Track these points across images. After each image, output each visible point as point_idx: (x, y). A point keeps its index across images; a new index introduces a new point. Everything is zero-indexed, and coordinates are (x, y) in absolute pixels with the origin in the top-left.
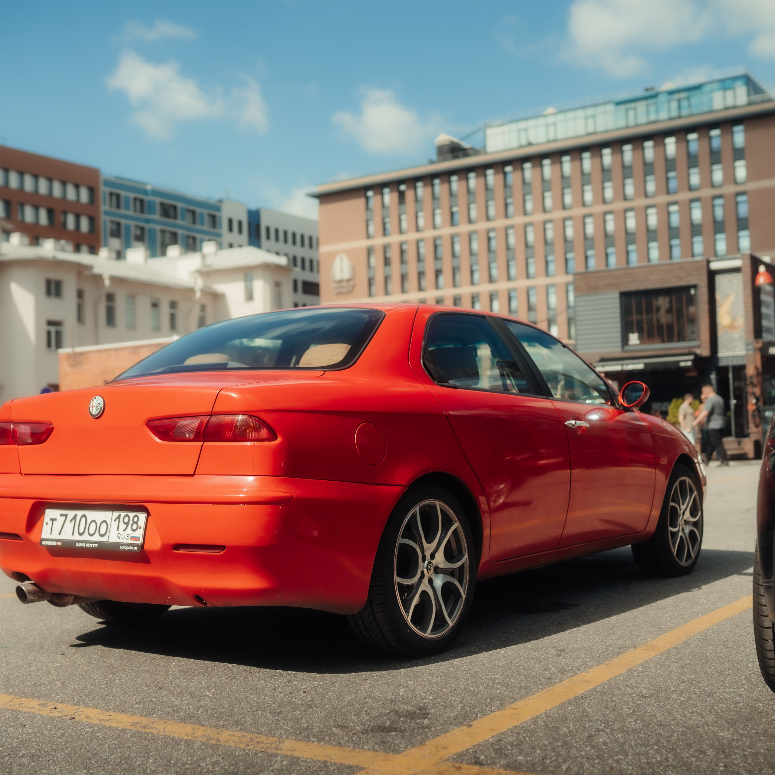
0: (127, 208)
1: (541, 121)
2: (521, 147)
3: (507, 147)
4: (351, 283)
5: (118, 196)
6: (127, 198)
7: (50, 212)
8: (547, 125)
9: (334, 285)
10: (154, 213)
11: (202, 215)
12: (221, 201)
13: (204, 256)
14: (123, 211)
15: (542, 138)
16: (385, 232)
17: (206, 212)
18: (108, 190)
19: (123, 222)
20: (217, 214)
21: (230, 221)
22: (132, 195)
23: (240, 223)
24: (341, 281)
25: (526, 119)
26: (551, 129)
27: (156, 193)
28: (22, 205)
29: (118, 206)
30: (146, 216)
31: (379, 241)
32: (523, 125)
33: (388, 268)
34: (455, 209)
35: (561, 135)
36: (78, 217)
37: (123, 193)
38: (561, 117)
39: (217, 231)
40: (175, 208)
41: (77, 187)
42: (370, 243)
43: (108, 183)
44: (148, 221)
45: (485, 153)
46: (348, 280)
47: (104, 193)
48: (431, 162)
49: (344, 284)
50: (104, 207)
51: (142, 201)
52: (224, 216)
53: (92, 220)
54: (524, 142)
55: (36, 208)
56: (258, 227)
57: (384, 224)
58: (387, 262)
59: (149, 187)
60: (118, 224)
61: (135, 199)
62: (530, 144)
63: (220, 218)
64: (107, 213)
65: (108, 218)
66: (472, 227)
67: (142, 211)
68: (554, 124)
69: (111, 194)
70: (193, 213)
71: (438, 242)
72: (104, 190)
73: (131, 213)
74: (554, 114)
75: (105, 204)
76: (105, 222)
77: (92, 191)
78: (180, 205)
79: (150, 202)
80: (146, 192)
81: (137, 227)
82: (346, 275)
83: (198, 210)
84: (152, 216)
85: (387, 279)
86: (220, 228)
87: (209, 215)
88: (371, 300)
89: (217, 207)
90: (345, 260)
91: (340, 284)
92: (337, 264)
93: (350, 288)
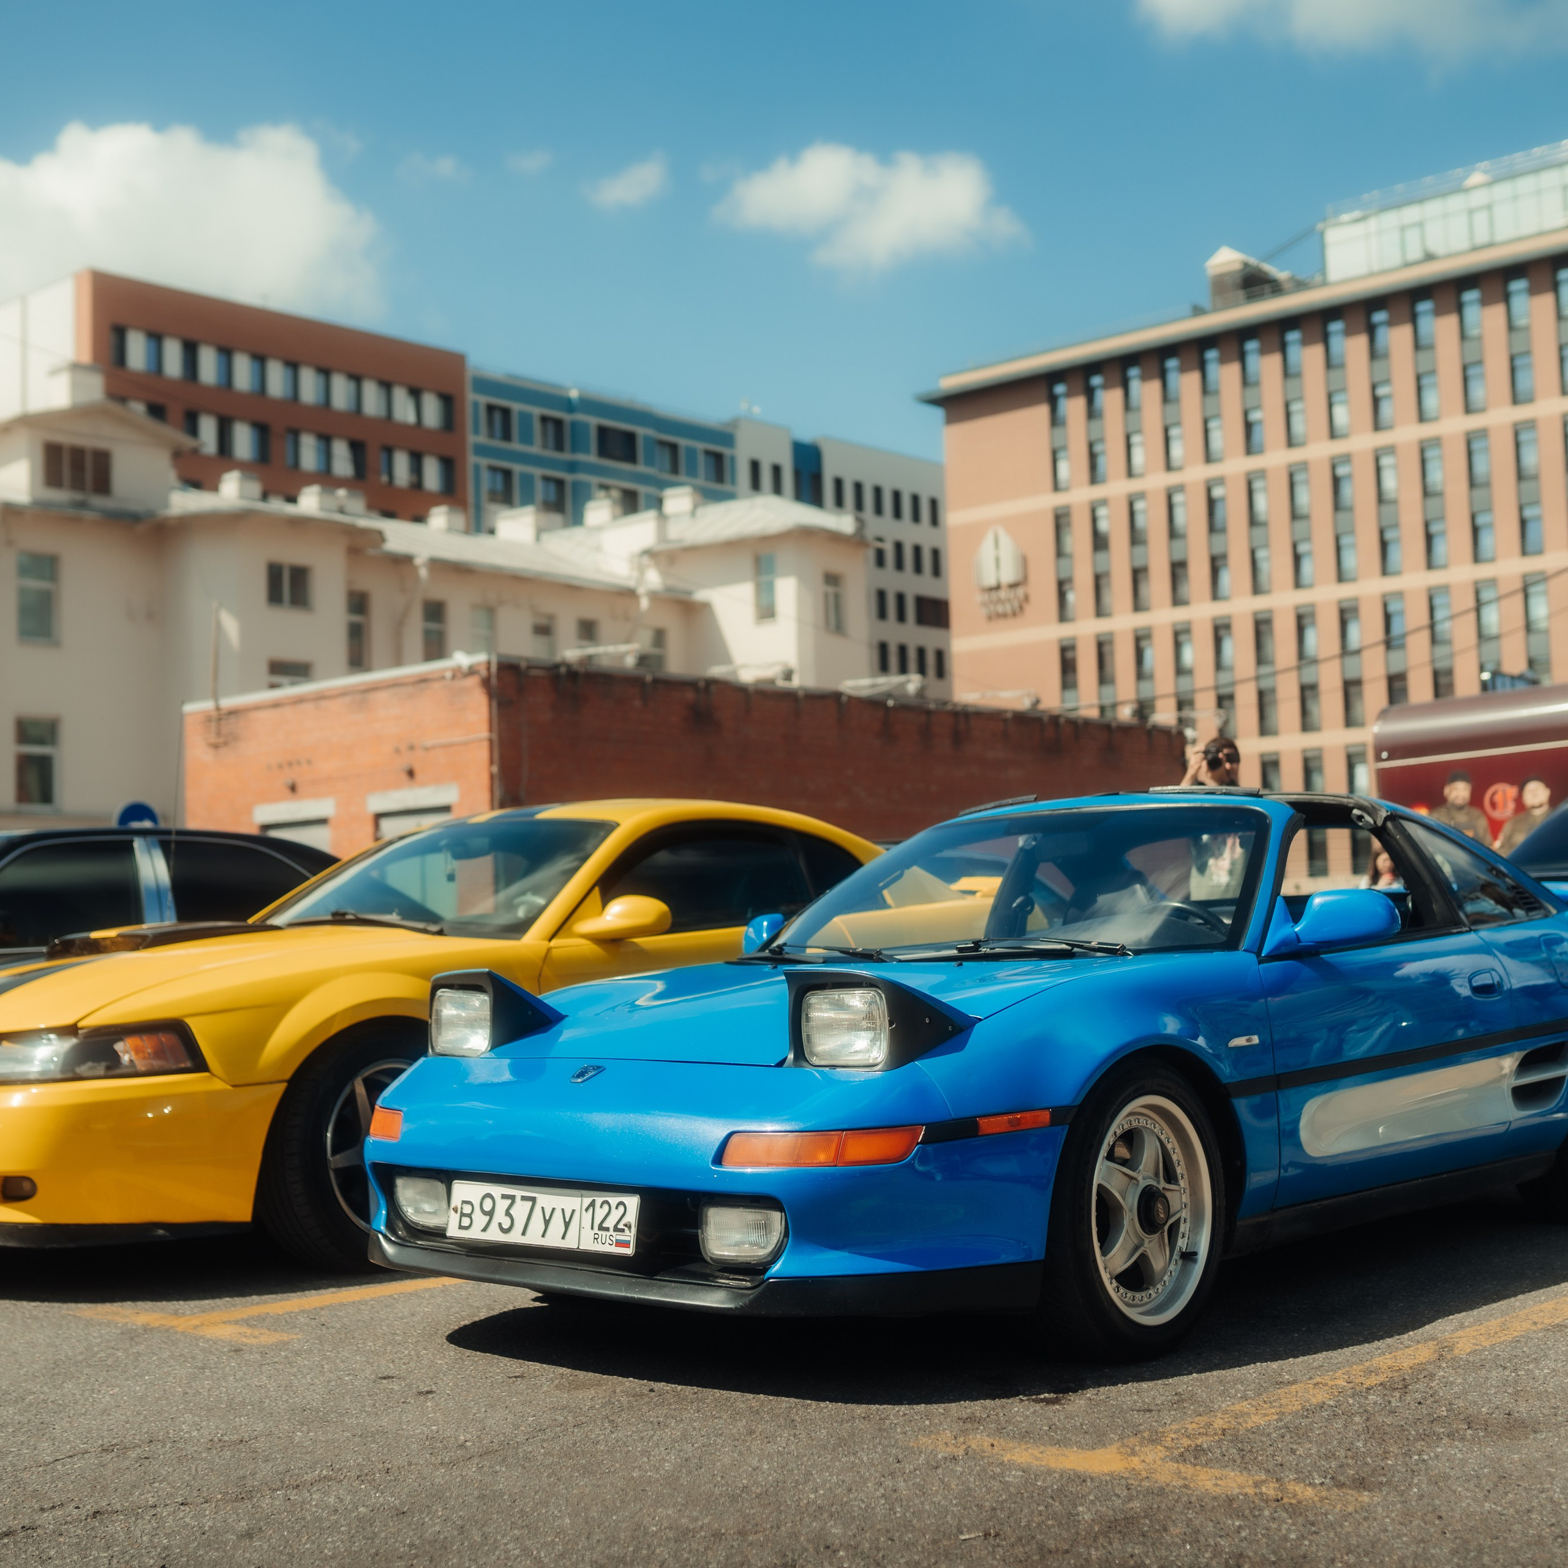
0: (527, 439)
1: (1456, 202)
2: (1407, 265)
3: (1376, 267)
4: (1020, 592)
5: (506, 412)
6: (526, 418)
7: (357, 448)
8: (1471, 212)
9: (979, 598)
10: (587, 451)
11: (691, 452)
12: (735, 423)
13: (662, 517)
14: (516, 446)
15: (1460, 242)
16: (1094, 475)
17: (700, 446)
18: (483, 400)
19: (517, 468)
20: (726, 451)
21: (755, 466)
22: (537, 411)
23: (777, 470)
24: (998, 588)
25: (1420, 201)
26: (1481, 218)
27: (589, 405)
28: (295, 433)
29: (507, 436)
30: (566, 456)
31: (1080, 495)
32: (1411, 214)
33: (1101, 556)
34: (1255, 416)
35: (1504, 232)
36: (416, 459)
37: (516, 407)
38: (1503, 190)
39: (727, 487)
40: (630, 438)
41: (415, 393)
42: (1060, 499)
43: (484, 385)
44: (572, 467)
45: (1325, 284)
46: (1013, 586)
47: (476, 405)
48: (1198, 311)
49: (1003, 594)
50: (475, 436)
51: (558, 423)
52: (742, 455)
53: (449, 466)
54: (1415, 253)
55: (325, 439)
56: (817, 477)
57: (1093, 457)
58: (1100, 542)
59: (574, 394)
60: (507, 474)
61: (544, 419)
62: (1429, 257)
63: (733, 459)
64: (480, 450)
65: (484, 462)
66: (1296, 455)
67: (559, 446)
68: (1489, 207)
69: (491, 408)
70: (674, 448)
71: (1217, 492)
72: (473, 400)
73: (535, 449)
74: (1490, 184)
75: (476, 431)
76: (477, 468)
77: (449, 402)
78: (641, 431)
79: (574, 425)
80: (569, 405)
81: (546, 479)
82: (1008, 575)
83: (683, 442)
84: (581, 457)
85: (1099, 582)
86: (733, 482)
87: (708, 453)
88: (1066, 631)
89: (726, 437)
90: (1006, 541)
91: (994, 595)
92: (987, 549)
93: (1016, 604)
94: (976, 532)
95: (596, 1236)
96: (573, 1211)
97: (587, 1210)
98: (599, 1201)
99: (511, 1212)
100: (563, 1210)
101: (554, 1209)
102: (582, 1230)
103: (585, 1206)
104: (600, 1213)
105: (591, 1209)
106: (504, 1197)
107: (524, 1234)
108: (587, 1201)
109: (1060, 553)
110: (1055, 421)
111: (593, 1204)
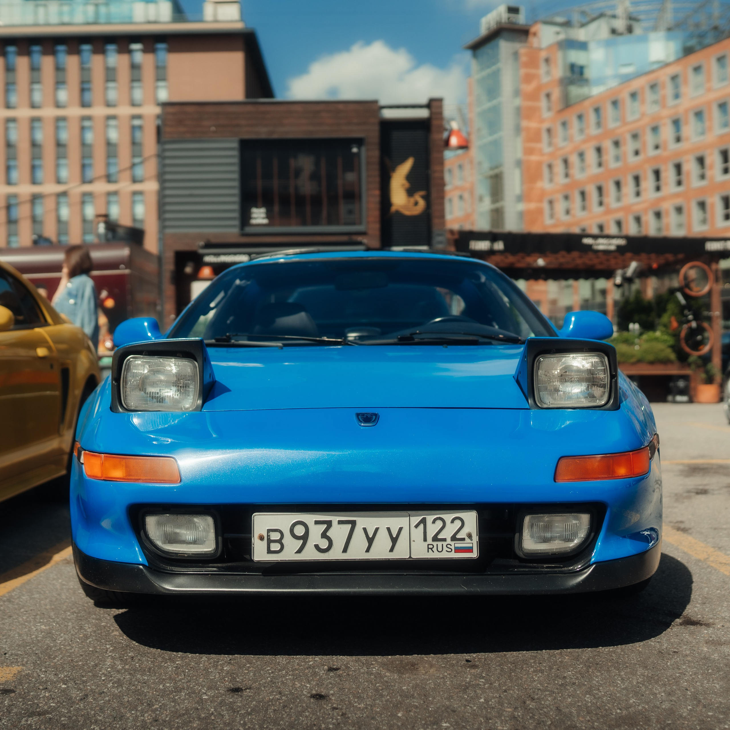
95: (431, 546)
96: (401, 529)
97: (417, 526)
98: (430, 518)
99: (328, 534)
100: (389, 529)
101: (377, 529)
102: (412, 543)
103: (413, 524)
104: (432, 529)
105: (422, 526)
106: (317, 522)
107: (345, 550)
108: (416, 520)
111: (423, 521)
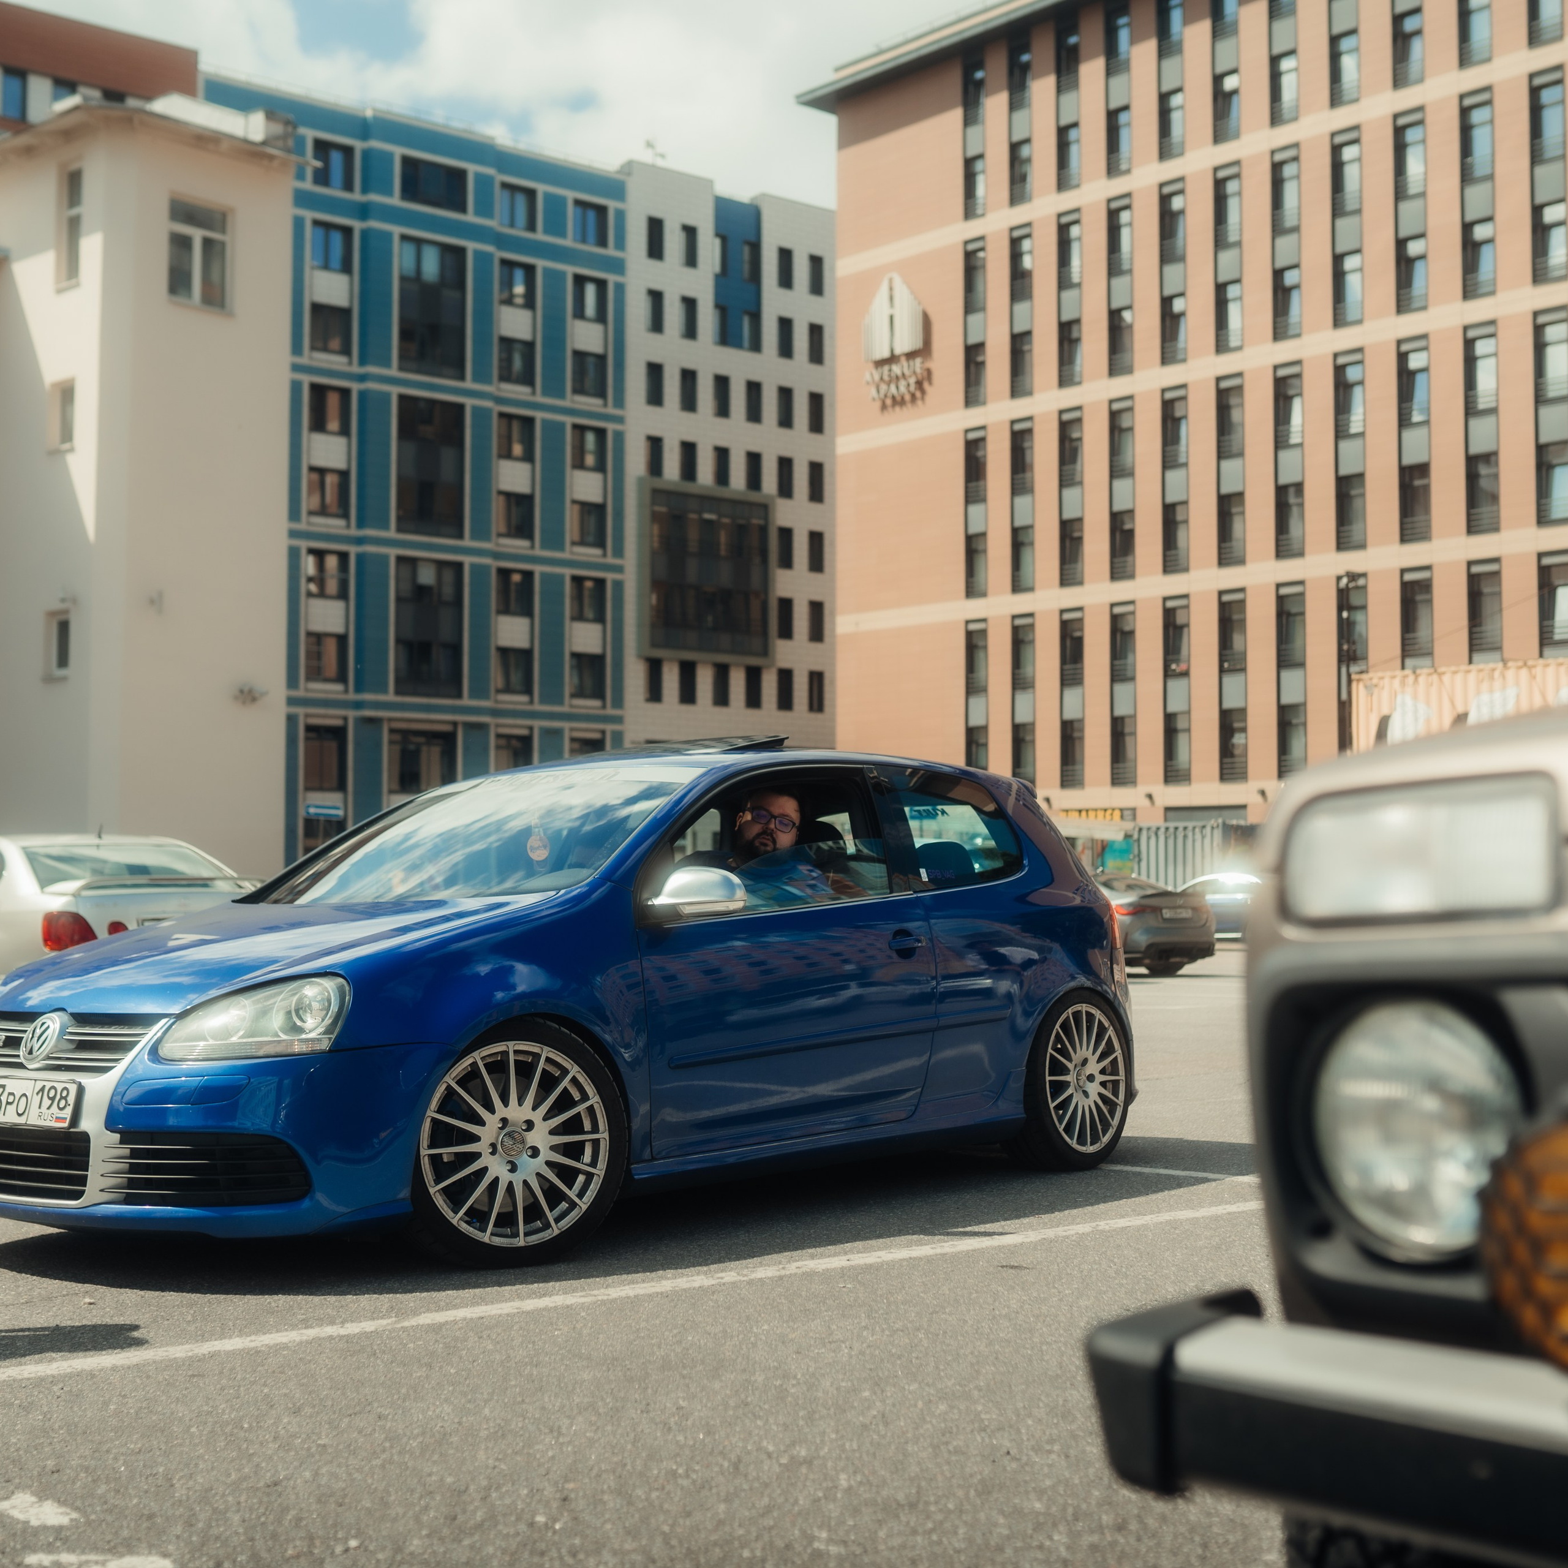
4: (920, 363)
9: (868, 376)
10: (386, 190)
11: (556, 204)
12: (629, 167)
16: (1018, 191)
17: (570, 194)
20: (612, 205)
21: (655, 227)
22: (309, 134)
23: (690, 232)
24: (892, 359)
30: (356, 197)
31: (998, 221)
33: (1021, 307)
34: (1229, 84)
39: (611, 251)
40: (454, 175)
42: (972, 229)
44: (363, 211)
46: (911, 355)
49: (896, 369)
51: (345, 152)
52: (636, 210)
56: (755, 247)
57: (1015, 166)
58: (1020, 284)
59: (367, 114)
61: (322, 145)
63: (621, 215)
66: (1282, 136)
67: (346, 182)
70: (528, 194)
71: (1176, 201)
78: (473, 169)
79: (369, 155)
80: (364, 127)
81: (323, 225)
82: (906, 340)
83: (541, 188)
84: (374, 198)
85: (1019, 343)
86: (621, 244)
87: (578, 203)
88: (975, 417)
89: (615, 187)
90: (902, 293)
91: (886, 368)
92: (879, 307)
93: (912, 381)
94: (868, 281)
109: (972, 303)
110: (971, 118)
